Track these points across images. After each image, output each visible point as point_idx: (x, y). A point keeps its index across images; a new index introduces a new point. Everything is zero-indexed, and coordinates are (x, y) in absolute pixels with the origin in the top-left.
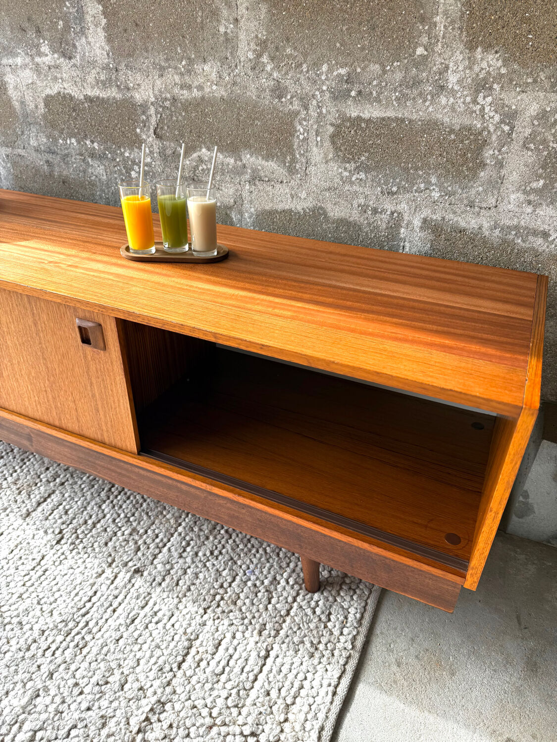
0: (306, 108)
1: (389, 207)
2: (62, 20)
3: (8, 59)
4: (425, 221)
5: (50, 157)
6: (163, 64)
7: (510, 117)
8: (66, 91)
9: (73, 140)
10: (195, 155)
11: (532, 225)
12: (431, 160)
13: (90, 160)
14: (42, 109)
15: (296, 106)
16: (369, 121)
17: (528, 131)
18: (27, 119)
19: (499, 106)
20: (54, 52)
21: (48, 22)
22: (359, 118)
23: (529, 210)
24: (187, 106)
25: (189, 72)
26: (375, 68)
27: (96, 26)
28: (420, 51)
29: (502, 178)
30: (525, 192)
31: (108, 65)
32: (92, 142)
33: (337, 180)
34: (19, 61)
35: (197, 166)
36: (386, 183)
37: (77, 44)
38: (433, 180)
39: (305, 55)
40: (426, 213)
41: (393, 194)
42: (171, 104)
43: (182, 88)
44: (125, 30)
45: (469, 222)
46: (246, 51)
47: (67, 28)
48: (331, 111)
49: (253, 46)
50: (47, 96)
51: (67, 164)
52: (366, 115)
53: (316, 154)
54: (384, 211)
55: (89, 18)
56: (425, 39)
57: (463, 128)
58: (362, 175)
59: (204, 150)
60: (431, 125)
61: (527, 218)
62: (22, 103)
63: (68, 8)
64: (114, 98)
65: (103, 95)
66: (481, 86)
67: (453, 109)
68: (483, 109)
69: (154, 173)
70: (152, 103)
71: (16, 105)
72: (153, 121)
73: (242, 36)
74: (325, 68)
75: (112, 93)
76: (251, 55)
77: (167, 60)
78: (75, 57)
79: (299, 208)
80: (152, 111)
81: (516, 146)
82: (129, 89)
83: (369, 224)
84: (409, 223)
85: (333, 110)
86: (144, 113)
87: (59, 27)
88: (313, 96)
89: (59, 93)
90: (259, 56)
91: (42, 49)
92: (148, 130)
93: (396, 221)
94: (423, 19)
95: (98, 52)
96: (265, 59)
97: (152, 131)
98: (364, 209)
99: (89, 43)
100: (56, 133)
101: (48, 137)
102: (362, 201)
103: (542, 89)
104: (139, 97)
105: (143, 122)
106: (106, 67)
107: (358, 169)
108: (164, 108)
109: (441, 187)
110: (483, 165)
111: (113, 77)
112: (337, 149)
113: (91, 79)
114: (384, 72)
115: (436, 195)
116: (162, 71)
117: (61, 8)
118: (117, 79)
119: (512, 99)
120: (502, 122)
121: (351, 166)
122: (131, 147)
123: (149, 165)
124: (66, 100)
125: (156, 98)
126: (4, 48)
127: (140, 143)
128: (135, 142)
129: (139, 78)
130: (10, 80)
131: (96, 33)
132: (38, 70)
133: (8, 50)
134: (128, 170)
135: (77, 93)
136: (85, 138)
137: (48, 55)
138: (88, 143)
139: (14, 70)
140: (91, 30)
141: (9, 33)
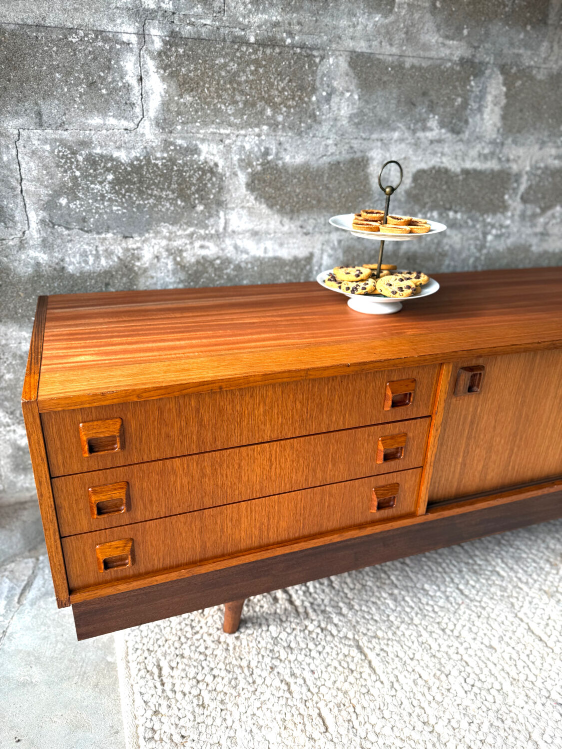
2: (462, 97)
3: (381, 132)
6: (545, 139)
8: (442, 165)
9: (435, 214)
10: (549, 213)
13: (448, 231)
14: (408, 183)
20: (442, 127)
21: (446, 99)
24: (555, 173)
27: (495, 105)
31: (495, 140)
32: (456, 212)
34: (396, 135)
35: (549, 222)
37: (470, 120)
42: (543, 173)
43: (555, 158)
44: (521, 111)
47: (465, 105)
50: (419, 171)
55: (489, 98)
59: (558, 208)
63: (472, 87)
64: (492, 169)
65: (483, 166)
69: (509, 234)
70: (527, 173)
72: (523, 187)
75: (492, 165)
78: (464, 132)
80: (525, 178)
82: (508, 160)
86: (517, 181)
87: (456, 104)
89: (434, 168)
91: (429, 124)
92: (516, 196)
95: (489, 128)
97: (519, 196)
99: (482, 119)
104: (515, 168)
105: (514, 189)
106: (493, 142)
108: (535, 175)
111: (498, 151)
113: (473, 153)
116: (543, 144)
117: (465, 86)
118: (501, 152)
122: (494, 213)
123: (507, 227)
124: (440, 175)
125: (531, 167)
126: (380, 121)
127: (504, 208)
128: (499, 207)
129: (521, 151)
130: (377, 156)
131: (492, 111)
132: (416, 145)
133: (384, 124)
134: (485, 234)
135: (454, 166)
136: (450, 209)
137: (435, 129)
138: (451, 214)
139: (385, 145)
140: (489, 108)
141: (393, 106)
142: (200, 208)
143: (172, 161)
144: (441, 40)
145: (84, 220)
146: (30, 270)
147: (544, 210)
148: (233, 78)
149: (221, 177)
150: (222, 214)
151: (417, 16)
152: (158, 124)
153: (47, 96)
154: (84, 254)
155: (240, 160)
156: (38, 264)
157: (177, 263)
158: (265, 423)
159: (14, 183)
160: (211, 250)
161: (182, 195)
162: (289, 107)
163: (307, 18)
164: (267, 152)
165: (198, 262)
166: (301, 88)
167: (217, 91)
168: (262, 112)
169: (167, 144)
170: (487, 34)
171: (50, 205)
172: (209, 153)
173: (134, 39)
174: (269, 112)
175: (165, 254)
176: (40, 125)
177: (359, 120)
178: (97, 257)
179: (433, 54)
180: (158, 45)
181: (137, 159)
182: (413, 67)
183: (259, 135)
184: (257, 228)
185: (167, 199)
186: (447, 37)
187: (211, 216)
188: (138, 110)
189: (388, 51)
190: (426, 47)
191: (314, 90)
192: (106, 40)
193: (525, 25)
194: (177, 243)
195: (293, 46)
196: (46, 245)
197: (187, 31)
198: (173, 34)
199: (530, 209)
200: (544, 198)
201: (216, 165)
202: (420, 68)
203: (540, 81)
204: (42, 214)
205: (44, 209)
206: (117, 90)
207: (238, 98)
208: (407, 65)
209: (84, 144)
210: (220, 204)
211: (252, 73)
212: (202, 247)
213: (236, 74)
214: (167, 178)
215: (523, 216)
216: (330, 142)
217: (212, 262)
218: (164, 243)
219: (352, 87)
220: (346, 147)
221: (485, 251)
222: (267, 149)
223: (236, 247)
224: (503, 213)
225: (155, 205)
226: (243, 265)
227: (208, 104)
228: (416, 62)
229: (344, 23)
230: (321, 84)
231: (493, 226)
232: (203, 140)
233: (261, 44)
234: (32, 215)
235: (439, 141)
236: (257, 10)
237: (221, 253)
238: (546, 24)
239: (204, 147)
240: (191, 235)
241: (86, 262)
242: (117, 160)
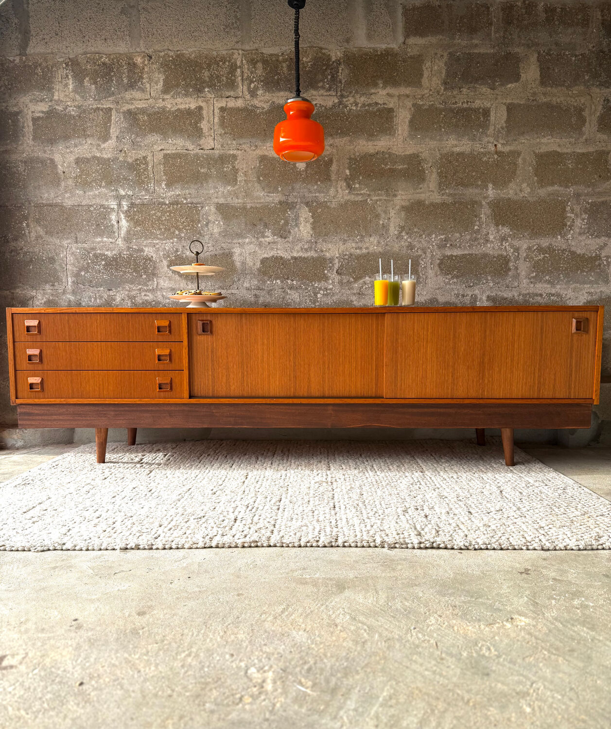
0: (425, 253)
1: (470, 293)
2: (284, 220)
3: (238, 239)
4: (488, 297)
5: (257, 292)
6: (346, 238)
7: (517, 250)
8: (278, 255)
9: (278, 281)
10: (361, 281)
11: (535, 292)
12: (487, 270)
13: (289, 291)
14: (258, 264)
15: (420, 252)
16: (456, 256)
17: (525, 255)
18: (244, 272)
19: (512, 246)
20: (274, 235)
21: (274, 221)
22: (452, 255)
23: (532, 286)
24: (358, 257)
25: (361, 241)
26: (458, 235)
27: (306, 222)
28: (476, 227)
29: (519, 274)
30: (529, 279)
31: (311, 240)
32: (292, 281)
33: (442, 284)
34: (247, 240)
35: (362, 287)
36: (467, 282)
37: (292, 231)
38: (489, 278)
39: (424, 231)
40: (488, 293)
41: (471, 287)
42: (349, 257)
43: (356, 249)
44: (324, 224)
45: (508, 294)
46: (393, 230)
47: (287, 223)
48: (438, 254)
49: (397, 228)
50: (264, 258)
51: (271, 295)
52: (455, 254)
53: (431, 273)
54: (467, 295)
55: (302, 219)
56: (478, 223)
57: (499, 255)
58: (455, 280)
59: (367, 278)
60: (485, 256)
61: (532, 289)
62: (243, 263)
63: (289, 214)
64: (312, 256)
65: (305, 255)
66: (503, 239)
67: (494, 249)
68: (505, 247)
69: (333, 294)
70: (337, 258)
71: (238, 264)
72: (336, 266)
73: (392, 225)
74: (434, 236)
75: (312, 254)
76: (396, 232)
77: (349, 236)
78: (289, 237)
79: (423, 300)
80: (336, 261)
81: (522, 261)
82: (322, 251)
83: (461, 302)
84: (481, 299)
85: (439, 253)
86: (331, 263)
87: (281, 223)
88: (429, 248)
89: (273, 256)
90: (401, 232)
91: (266, 234)
92: (333, 271)
93: (474, 298)
94: (476, 216)
95: (305, 234)
96: (403, 234)
97: (335, 271)
98: (457, 295)
99: (299, 230)
100: (266, 278)
101: (259, 281)
102: (456, 292)
103: (527, 239)
104: (328, 255)
105: (330, 267)
106: (309, 242)
107: (453, 278)
108: (344, 259)
109: (493, 281)
110: (510, 269)
111: (313, 246)
112: (441, 270)
113: (297, 248)
114: (462, 236)
115: (491, 284)
116: (345, 241)
117: (284, 214)
118: (315, 247)
119: (516, 243)
120: (514, 252)
121: (450, 276)
122: (319, 281)
123: (331, 289)
124: (278, 260)
125: (340, 254)
126: (237, 234)
127: (326, 278)
128: (322, 278)
129: (330, 246)
130: (237, 251)
131: (305, 226)
132: (260, 245)
133: (240, 235)
134: (316, 294)
135: (286, 255)
136: (288, 279)
137: (269, 237)
138: (289, 281)
139: (241, 245)
140: (302, 225)
141: (243, 227)
142: (144, 277)
143: (131, 255)
144: (266, 194)
145: (91, 281)
146: (66, 304)
147: (356, 280)
148: (159, 219)
149: (155, 262)
150: (155, 279)
151: (250, 185)
152: (125, 240)
153: (80, 230)
154: (90, 297)
155: (164, 254)
156: (70, 301)
157: (132, 303)
158: (97, 332)
159: (64, 266)
160: (150, 297)
161: (135, 270)
162: (187, 230)
163: (193, 191)
164: (177, 251)
165: (143, 303)
166: (192, 221)
167: (152, 224)
168: (174, 233)
169: (129, 248)
170: (293, 189)
171: (77, 275)
172: (149, 251)
173: (116, 207)
174: (177, 232)
175: (127, 298)
176: (76, 242)
177: (225, 234)
178: (96, 299)
179: (262, 200)
180: (126, 208)
181: (115, 255)
182: (252, 207)
183: (173, 243)
184: (173, 287)
185: (129, 272)
186: (269, 192)
187: (150, 280)
188: (116, 234)
189: (237, 202)
190: (258, 198)
191: (199, 221)
192: (104, 208)
193: (317, 182)
194: (133, 293)
195: (187, 203)
196: (74, 293)
197: (138, 201)
198: (132, 204)
199: (345, 279)
200: (354, 272)
201: (152, 257)
202: (256, 208)
203: (334, 208)
204: (74, 279)
205: (74, 277)
206: (108, 227)
207: (161, 227)
208: (248, 207)
209: (93, 249)
210: (154, 274)
211: (168, 216)
212: (145, 295)
213: (160, 217)
214: (129, 263)
215: (341, 283)
216: (209, 245)
217: (150, 303)
218: (127, 293)
219: (219, 219)
220: (220, 247)
221: (317, 304)
222: (177, 249)
223: (163, 296)
224: (325, 281)
225: (123, 275)
226: (167, 305)
227: (148, 230)
228: (253, 205)
229: (212, 191)
230: (203, 219)
231: (320, 289)
232: (145, 246)
233: (171, 204)
234: (70, 279)
235: (274, 243)
236: (169, 191)
237: (155, 299)
238: (330, 180)
239: (146, 249)
240: (140, 289)
241: (91, 301)
242: (107, 255)
